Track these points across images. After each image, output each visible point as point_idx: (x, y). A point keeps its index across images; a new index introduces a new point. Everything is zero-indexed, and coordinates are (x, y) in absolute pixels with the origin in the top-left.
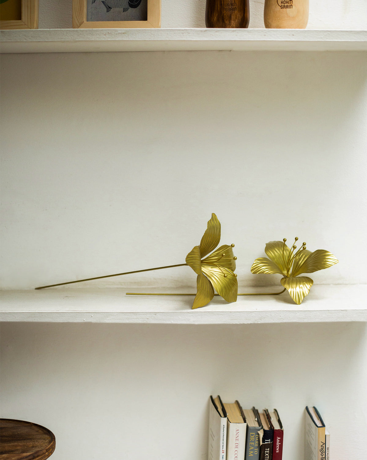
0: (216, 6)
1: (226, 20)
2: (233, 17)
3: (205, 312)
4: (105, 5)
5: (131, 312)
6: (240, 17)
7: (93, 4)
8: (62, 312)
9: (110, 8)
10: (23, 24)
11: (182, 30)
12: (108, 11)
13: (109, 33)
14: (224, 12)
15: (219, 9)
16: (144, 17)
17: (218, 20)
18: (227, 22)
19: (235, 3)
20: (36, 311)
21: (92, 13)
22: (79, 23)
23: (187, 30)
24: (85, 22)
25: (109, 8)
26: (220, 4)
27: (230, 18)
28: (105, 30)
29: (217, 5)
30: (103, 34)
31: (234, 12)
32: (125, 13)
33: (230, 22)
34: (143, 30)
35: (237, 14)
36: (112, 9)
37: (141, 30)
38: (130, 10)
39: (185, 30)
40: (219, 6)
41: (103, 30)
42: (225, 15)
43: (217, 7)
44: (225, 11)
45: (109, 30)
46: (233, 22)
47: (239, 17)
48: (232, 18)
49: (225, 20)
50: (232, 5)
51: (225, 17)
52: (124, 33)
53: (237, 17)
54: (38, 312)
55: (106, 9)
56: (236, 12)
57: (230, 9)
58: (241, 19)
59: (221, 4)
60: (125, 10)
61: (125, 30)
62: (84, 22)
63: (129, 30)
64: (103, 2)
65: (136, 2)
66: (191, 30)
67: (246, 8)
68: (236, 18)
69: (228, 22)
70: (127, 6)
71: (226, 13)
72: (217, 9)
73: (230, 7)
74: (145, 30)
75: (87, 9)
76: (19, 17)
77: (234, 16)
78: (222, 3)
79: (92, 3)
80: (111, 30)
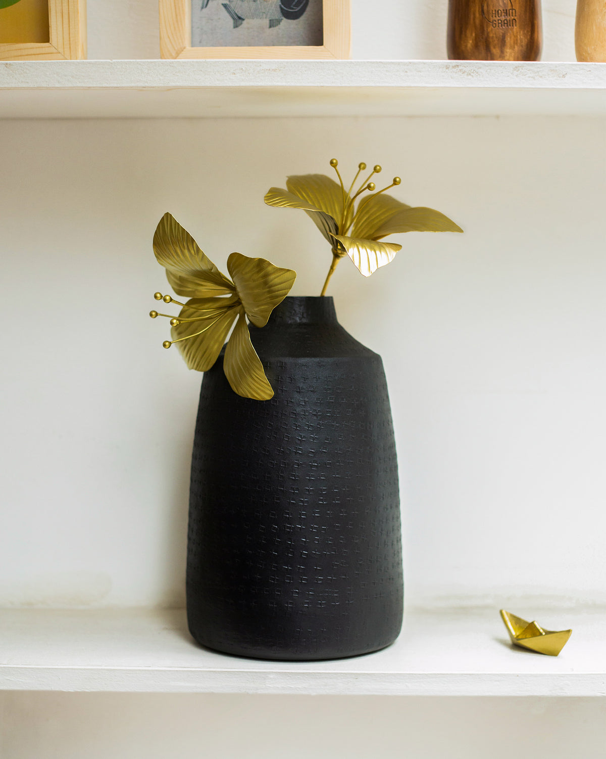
0: (472, 17)
1: (494, 48)
2: (509, 40)
3: (462, 674)
4: (229, 12)
5: (303, 673)
6: (525, 42)
7: (204, 10)
8: (156, 670)
9: (240, 18)
10: (55, 51)
11: (405, 64)
12: (236, 26)
13: (242, 69)
14: (489, 29)
15: (477, 22)
16: (316, 38)
17: (476, 46)
18: (496, 51)
19: (512, 9)
20: (101, 666)
21: (202, 29)
22: (175, 50)
23: (414, 63)
24: (188, 47)
25: (238, 20)
26: (480, 10)
27: (503, 42)
28: (233, 62)
29: (474, 14)
30: (229, 71)
31: (512, 30)
32: (275, 30)
33: (502, 52)
34: (318, 62)
35: (519, 33)
36: (244, 22)
37: (312, 62)
38: (285, 22)
39: (410, 63)
40: (477, 15)
41: (228, 62)
42: (491, 35)
43: (474, 19)
44: (491, 28)
45: (242, 62)
46: (508, 51)
47: (521, 40)
48: (507, 41)
49: (492, 47)
50: (506, 13)
51: (491, 40)
52: (275, 70)
53: (517, 40)
54: (106, 668)
55: (230, 22)
56: (515, 30)
57: (503, 23)
58: (527, 45)
59: (483, 11)
60: (273, 24)
61: (278, 62)
62: (185, 48)
63: (287, 62)
64: (225, 6)
65: (297, 7)
66: (424, 63)
67: (536, 22)
68: (515, 43)
69: (498, 51)
70: (277, 14)
71: (494, 32)
72: (475, 23)
73: (503, 18)
74: (321, 62)
75: (192, 21)
76: (45, 37)
77: (510, 38)
78: (485, 8)
79: (202, 8)
80: (246, 62)
